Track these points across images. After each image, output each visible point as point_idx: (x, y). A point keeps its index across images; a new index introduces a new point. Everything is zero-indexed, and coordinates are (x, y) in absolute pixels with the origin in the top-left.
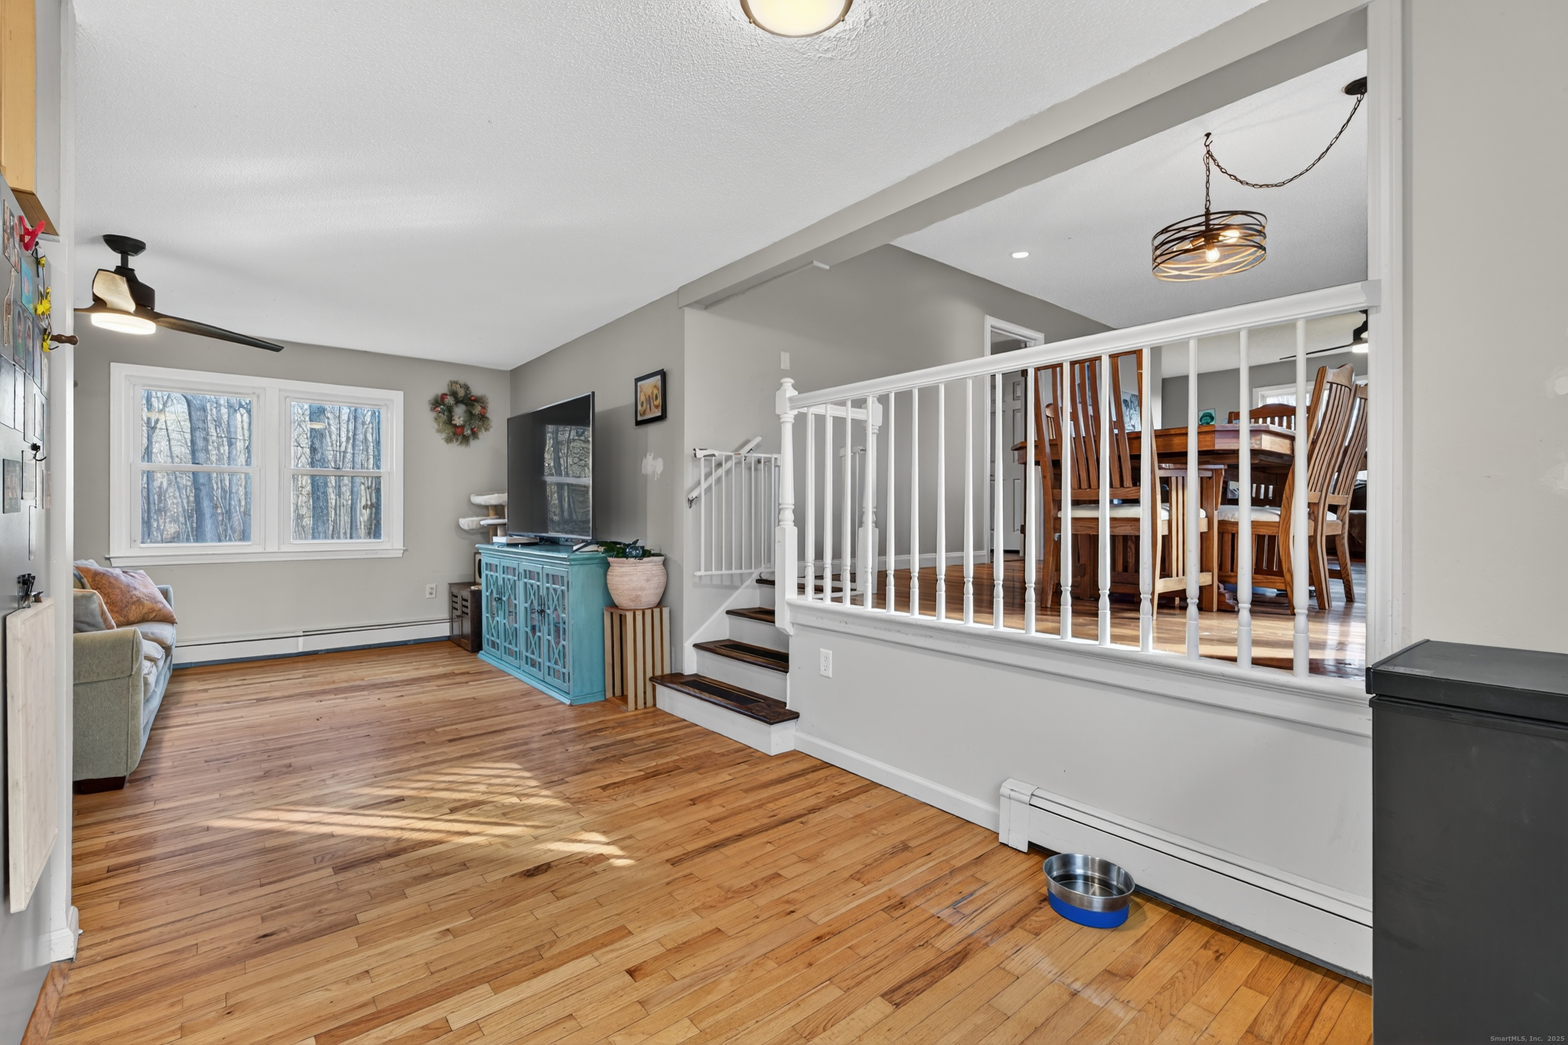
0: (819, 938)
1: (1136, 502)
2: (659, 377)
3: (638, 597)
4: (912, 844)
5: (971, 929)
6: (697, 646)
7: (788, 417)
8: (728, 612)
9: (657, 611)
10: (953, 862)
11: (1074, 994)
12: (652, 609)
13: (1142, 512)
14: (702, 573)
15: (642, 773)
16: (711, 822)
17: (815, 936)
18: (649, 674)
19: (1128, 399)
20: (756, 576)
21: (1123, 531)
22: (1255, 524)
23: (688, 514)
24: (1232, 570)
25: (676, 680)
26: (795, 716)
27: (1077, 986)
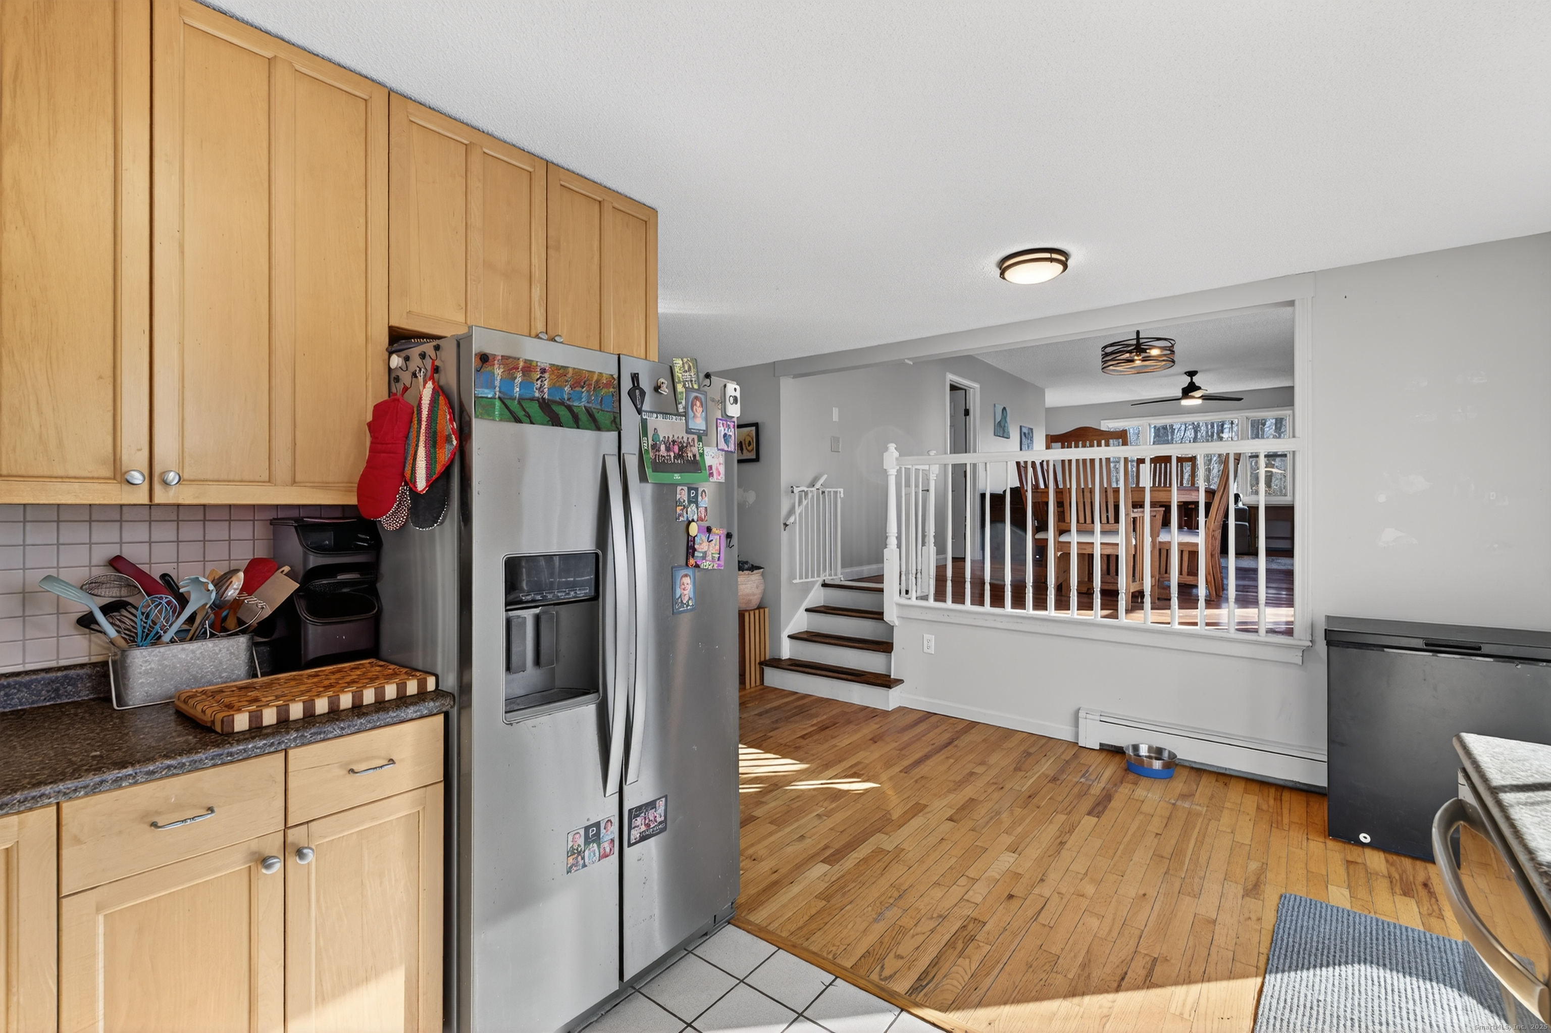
0: (1030, 797)
1: (1116, 532)
2: (754, 428)
3: (750, 601)
4: (1032, 750)
5: (1102, 785)
6: (789, 636)
7: (892, 472)
8: (807, 610)
9: (757, 612)
10: (1063, 757)
11: (1174, 804)
12: (754, 610)
13: (1120, 539)
14: (797, 581)
15: (815, 728)
16: (901, 750)
17: (1027, 796)
18: (758, 661)
19: (1027, 432)
20: (820, 581)
21: (1109, 551)
22: (1180, 544)
23: (784, 535)
24: (1166, 572)
25: (776, 663)
26: (899, 682)
27: (1173, 801)
